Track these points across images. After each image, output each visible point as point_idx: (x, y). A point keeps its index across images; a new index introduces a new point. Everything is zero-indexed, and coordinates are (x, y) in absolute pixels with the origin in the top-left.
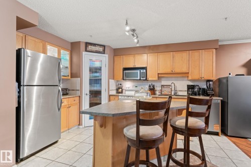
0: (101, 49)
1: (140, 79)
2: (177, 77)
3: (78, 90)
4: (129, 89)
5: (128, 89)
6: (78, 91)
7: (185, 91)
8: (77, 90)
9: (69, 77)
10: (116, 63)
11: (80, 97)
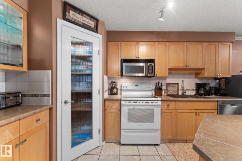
0: (92, 24)
1: (146, 76)
2: (184, 74)
3: (48, 95)
4: (128, 88)
5: (125, 88)
6: (46, 98)
7: (193, 90)
8: (44, 95)
9: (25, 68)
10: (110, 52)
11: (51, 109)
